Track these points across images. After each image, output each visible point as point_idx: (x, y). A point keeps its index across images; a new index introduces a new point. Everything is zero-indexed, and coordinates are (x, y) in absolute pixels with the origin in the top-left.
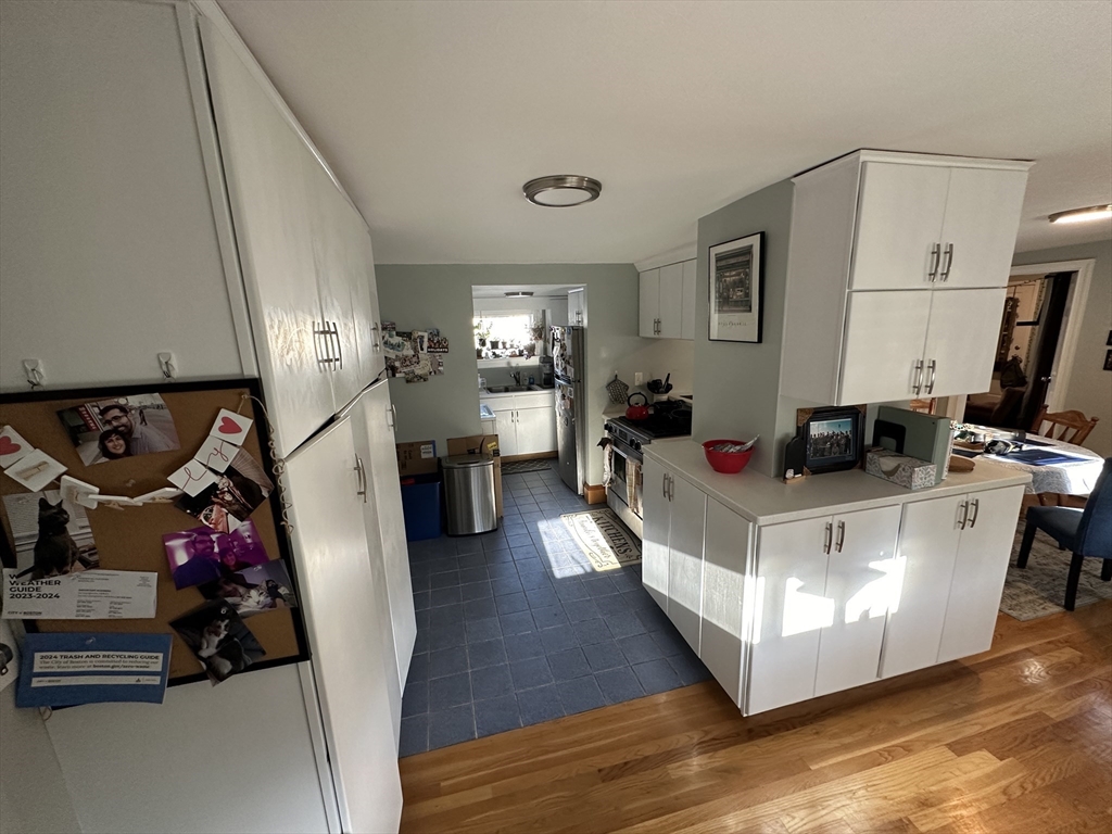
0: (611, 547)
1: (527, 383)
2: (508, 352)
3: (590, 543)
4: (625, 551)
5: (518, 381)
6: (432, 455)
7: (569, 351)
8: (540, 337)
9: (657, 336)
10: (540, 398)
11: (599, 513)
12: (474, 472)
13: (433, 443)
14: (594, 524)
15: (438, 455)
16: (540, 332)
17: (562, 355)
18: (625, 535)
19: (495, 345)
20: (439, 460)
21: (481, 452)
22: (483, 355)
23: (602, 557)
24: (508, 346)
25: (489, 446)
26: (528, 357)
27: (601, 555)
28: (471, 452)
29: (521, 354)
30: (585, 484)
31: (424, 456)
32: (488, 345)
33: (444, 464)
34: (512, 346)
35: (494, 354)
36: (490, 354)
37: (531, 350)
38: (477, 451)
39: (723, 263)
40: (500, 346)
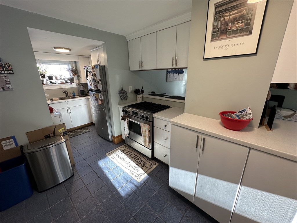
0: (137, 165)
1: (72, 95)
2: (59, 81)
3: (127, 166)
4: (144, 165)
5: (67, 95)
6: (14, 146)
7: (98, 77)
8: (76, 74)
9: (141, 69)
10: (81, 101)
11: (123, 147)
12: (53, 150)
13: (13, 138)
14: (124, 154)
15: (20, 145)
16: (75, 72)
17: (94, 79)
18: (139, 156)
19: (50, 78)
20: (22, 147)
21: (54, 135)
22: (45, 83)
23: (136, 172)
24: (58, 78)
25: (60, 130)
26: (71, 83)
27: (135, 171)
28: (48, 137)
29: (66, 82)
30: (112, 136)
31: (5, 148)
32: (47, 78)
33: (26, 151)
34: (61, 79)
35: (51, 82)
36: (49, 82)
37: (72, 80)
38: (52, 135)
39: (219, 9)
40: (54, 78)
